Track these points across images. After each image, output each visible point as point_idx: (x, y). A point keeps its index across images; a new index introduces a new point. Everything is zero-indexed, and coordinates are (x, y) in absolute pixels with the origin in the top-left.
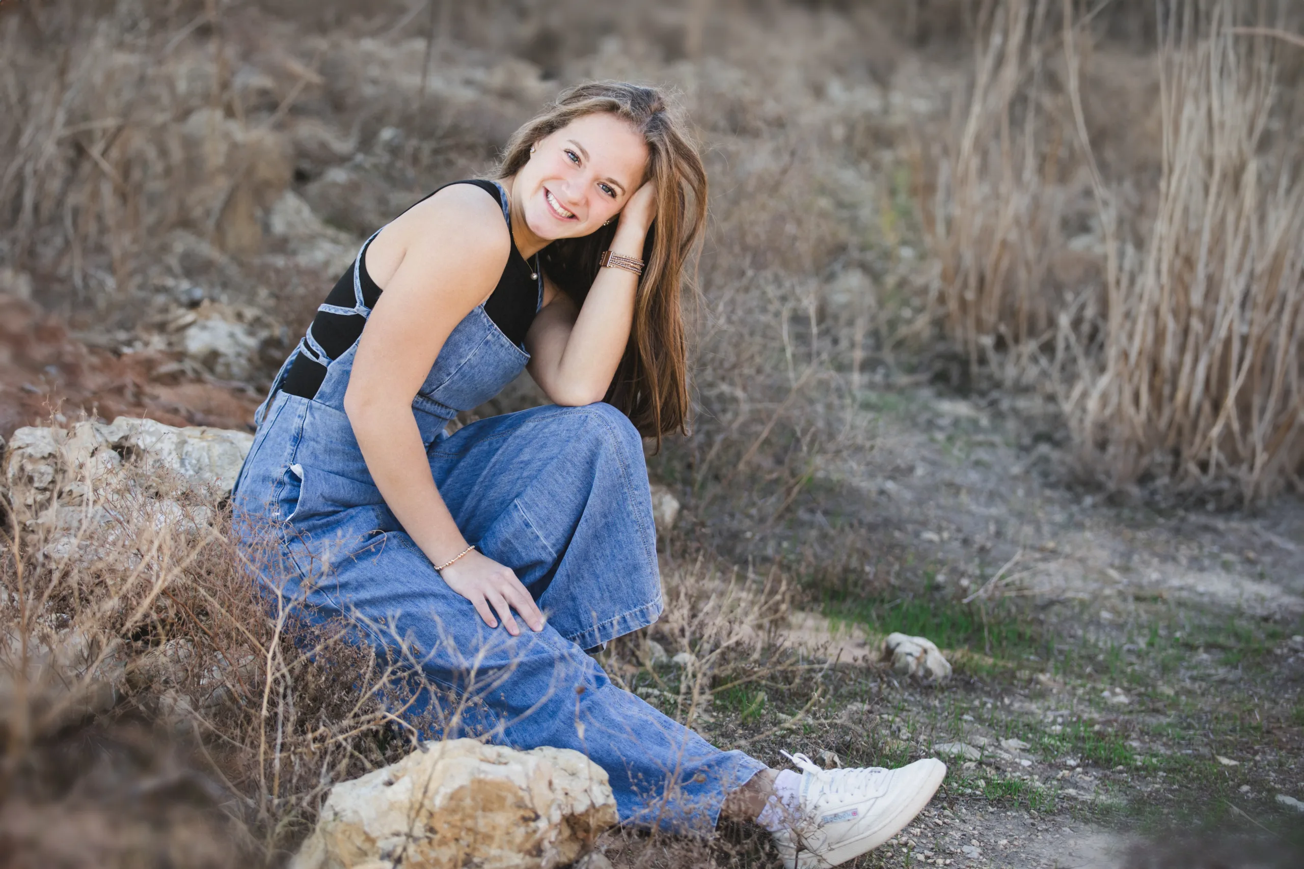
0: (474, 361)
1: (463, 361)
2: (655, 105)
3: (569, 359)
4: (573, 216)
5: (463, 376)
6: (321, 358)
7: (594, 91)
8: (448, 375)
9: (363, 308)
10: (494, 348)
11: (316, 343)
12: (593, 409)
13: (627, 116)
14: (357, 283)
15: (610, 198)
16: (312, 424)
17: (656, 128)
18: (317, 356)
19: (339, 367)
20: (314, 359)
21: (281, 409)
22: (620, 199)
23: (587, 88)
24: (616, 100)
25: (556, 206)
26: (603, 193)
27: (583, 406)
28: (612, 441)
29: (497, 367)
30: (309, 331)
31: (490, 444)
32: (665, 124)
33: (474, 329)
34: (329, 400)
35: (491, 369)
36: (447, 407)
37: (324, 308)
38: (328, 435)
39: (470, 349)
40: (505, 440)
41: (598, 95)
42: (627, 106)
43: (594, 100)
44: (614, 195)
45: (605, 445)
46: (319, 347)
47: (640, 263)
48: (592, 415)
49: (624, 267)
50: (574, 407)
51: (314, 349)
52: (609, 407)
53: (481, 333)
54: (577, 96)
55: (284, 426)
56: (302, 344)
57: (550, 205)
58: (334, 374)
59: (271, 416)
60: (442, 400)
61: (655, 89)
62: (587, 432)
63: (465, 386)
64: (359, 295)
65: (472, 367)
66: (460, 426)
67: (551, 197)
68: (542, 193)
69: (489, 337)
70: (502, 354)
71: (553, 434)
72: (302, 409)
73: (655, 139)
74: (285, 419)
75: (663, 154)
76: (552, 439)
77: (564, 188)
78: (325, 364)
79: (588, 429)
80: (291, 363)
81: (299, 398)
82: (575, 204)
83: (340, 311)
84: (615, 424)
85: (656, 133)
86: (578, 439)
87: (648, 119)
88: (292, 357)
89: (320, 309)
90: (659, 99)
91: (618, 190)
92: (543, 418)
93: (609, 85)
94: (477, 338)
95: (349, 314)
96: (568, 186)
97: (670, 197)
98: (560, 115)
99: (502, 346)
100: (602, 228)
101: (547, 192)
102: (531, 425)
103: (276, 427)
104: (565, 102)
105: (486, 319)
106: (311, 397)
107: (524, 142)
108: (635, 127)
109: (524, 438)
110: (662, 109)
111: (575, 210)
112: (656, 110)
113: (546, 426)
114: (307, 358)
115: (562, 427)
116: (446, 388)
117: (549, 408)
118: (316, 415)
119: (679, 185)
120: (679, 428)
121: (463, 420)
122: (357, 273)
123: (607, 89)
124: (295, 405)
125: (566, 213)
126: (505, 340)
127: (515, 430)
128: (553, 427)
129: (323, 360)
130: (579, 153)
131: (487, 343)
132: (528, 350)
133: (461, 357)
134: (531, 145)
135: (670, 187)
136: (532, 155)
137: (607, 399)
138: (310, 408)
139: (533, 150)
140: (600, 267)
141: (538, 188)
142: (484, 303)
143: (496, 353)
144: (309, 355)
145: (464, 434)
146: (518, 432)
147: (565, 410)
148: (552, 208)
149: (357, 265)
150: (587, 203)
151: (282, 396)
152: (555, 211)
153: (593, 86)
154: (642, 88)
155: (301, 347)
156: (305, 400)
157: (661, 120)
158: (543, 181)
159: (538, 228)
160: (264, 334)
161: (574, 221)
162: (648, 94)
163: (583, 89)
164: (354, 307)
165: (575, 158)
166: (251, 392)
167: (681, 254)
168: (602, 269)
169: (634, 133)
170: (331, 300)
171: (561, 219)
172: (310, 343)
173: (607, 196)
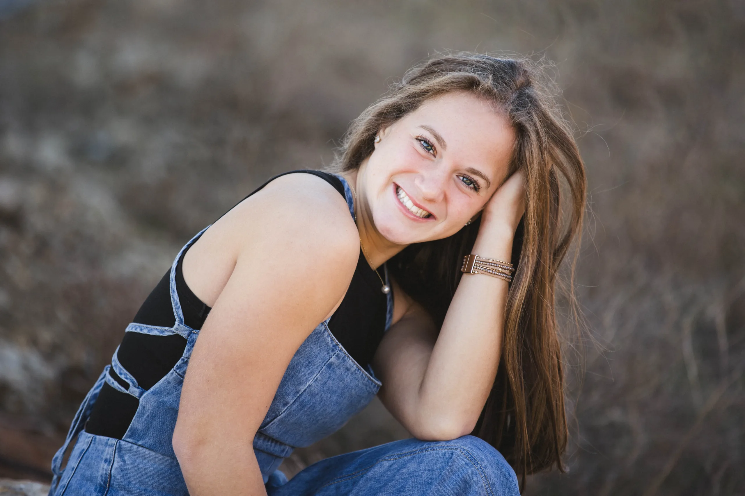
0: (316, 388)
1: (302, 388)
2: (520, 79)
3: (431, 385)
4: (429, 216)
5: (303, 405)
6: (132, 388)
7: (448, 66)
8: (285, 405)
9: (183, 327)
10: (338, 372)
11: (124, 370)
12: (460, 444)
13: (488, 94)
14: (175, 297)
15: (472, 192)
16: (122, 469)
17: (524, 106)
18: (127, 386)
19: (153, 399)
20: (123, 390)
21: (83, 454)
22: (484, 194)
23: (439, 63)
24: (475, 75)
25: (409, 204)
26: (463, 186)
27: (448, 441)
28: (482, 482)
29: (342, 394)
30: (115, 357)
31: (338, 488)
32: (533, 101)
33: (315, 349)
34: (141, 438)
35: (335, 398)
36: (281, 444)
37: (132, 327)
38: (141, 483)
39: (311, 373)
40: (355, 483)
41: (452, 70)
42: (488, 82)
43: (448, 77)
44: (476, 188)
45: (474, 488)
46: (129, 375)
47: (509, 266)
48: (458, 452)
49: (491, 273)
50: (437, 441)
51: (123, 377)
52: (480, 442)
53: (324, 354)
54: (428, 73)
55: (88, 473)
56: (106, 372)
57: (401, 203)
58: (148, 407)
59: (73, 463)
60: (276, 436)
61: (519, 60)
62: (453, 472)
63: (304, 418)
64: (178, 312)
65: (313, 395)
66: (301, 467)
67: (402, 194)
68: (391, 189)
69: (333, 359)
70: (348, 379)
71: (412, 475)
72: (109, 452)
73: (523, 120)
74: (88, 465)
75: (533, 136)
76: (411, 482)
77: (417, 182)
78: (136, 395)
79: (454, 468)
80: (95, 396)
81: (105, 438)
82: (431, 201)
83: (155, 331)
84: (486, 463)
85: (523, 112)
86: (443, 481)
87: (514, 96)
88: (94, 390)
89: (128, 330)
90: (525, 72)
91: (481, 182)
92: (401, 456)
93: (466, 58)
94: (319, 360)
95: (167, 334)
96: (423, 180)
97: (542, 188)
98: (409, 97)
99: (348, 369)
100: (464, 229)
101: (397, 188)
102: (386, 464)
103: (78, 476)
104: (412, 81)
105: (329, 338)
106: (119, 436)
107: (368, 130)
108: (499, 105)
109: (378, 481)
110: (528, 84)
111: (432, 208)
112: (522, 86)
113: (404, 465)
114: (114, 390)
115: (422, 466)
116: (282, 421)
117: (406, 444)
118: (127, 458)
119: (552, 174)
120: (555, 465)
121: (304, 459)
122: (173, 285)
123: (464, 63)
124: (100, 447)
125: (420, 213)
126: (351, 362)
127: (367, 470)
128: (412, 466)
129: (134, 391)
130: (433, 140)
131: (330, 366)
132: (379, 376)
133: (300, 384)
134: (375, 134)
135: (542, 177)
136: (376, 145)
137: (477, 432)
138: (119, 449)
139: (377, 139)
140: (461, 274)
141: (386, 185)
142: (328, 318)
143: (341, 379)
144: (116, 385)
145: (306, 476)
146: (370, 474)
147: (425, 445)
148: (405, 207)
149: (173, 275)
150: (446, 199)
151: (85, 437)
152: (408, 210)
153: (446, 61)
154: (504, 59)
155: (106, 377)
156: (113, 441)
157: (529, 97)
158: (392, 175)
159: (388, 231)
160: (63, 360)
161: (431, 221)
162: (512, 66)
163: (434, 64)
164: (172, 325)
165: (429, 146)
166: (49, 431)
167: (555, 259)
168: (465, 277)
169: (498, 113)
170: (141, 318)
171: (415, 219)
172: (117, 371)
173: (468, 190)
